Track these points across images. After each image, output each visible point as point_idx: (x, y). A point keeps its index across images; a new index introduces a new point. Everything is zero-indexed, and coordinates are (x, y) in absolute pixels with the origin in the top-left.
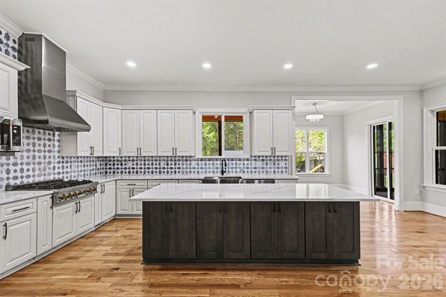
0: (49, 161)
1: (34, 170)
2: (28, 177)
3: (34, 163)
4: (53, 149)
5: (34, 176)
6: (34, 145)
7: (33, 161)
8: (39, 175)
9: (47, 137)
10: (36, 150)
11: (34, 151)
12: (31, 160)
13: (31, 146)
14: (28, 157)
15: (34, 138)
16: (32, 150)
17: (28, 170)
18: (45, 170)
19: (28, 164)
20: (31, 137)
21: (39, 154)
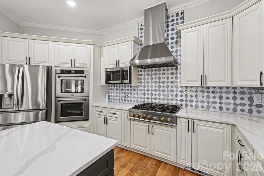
0: (171, 90)
1: (159, 95)
2: (156, 99)
3: (160, 91)
4: (176, 80)
5: (159, 99)
6: (160, 78)
7: (159, 89)
8: (164, 99)
9: (170, 71)
10: (161, 82)
11: (159, 82)
12: (157, 88)
13: (157, 79)
14: (155, 86)
15: (160, 74)
16: (158, 82)
17: (156, 95)
18: (168, 96)
19: (156, 91)
20: (158, 73)
21: (163, 84)
